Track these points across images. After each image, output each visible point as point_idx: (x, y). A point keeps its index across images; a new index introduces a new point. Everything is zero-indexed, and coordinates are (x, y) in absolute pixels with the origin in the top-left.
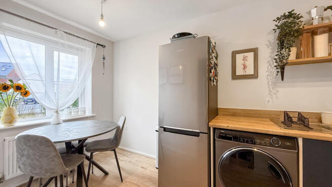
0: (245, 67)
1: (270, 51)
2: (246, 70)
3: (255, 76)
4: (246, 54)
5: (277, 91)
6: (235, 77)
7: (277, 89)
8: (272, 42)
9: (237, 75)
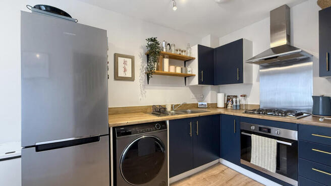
0: (125, 70)
1: (141, 61)
2: (126, 73)
3: (132, 79)
4: (126, 59)
5: (145, 92)
6: (117, 78)
7: (146, 90)
8: (143, 55)
9: (119, 76)
